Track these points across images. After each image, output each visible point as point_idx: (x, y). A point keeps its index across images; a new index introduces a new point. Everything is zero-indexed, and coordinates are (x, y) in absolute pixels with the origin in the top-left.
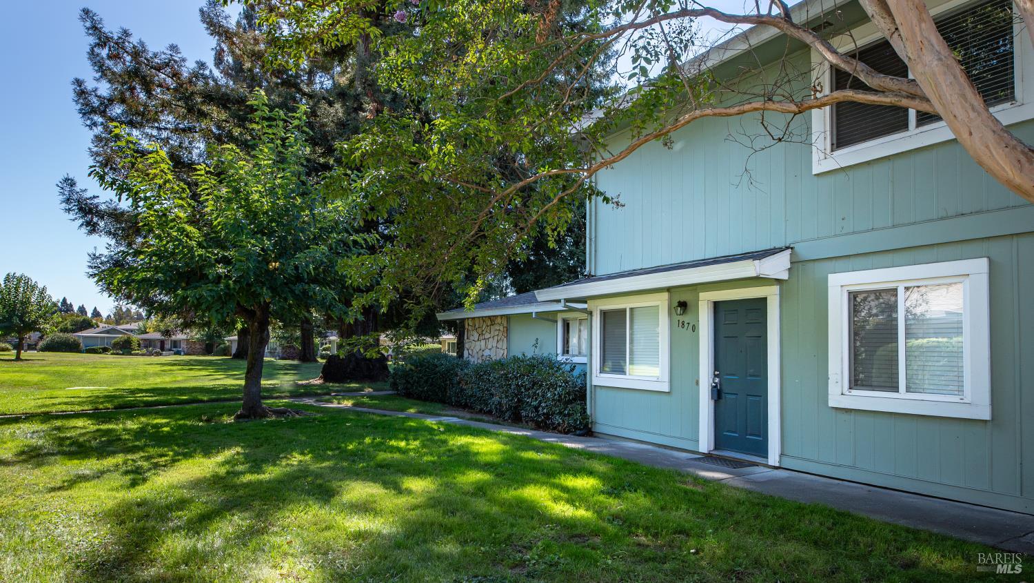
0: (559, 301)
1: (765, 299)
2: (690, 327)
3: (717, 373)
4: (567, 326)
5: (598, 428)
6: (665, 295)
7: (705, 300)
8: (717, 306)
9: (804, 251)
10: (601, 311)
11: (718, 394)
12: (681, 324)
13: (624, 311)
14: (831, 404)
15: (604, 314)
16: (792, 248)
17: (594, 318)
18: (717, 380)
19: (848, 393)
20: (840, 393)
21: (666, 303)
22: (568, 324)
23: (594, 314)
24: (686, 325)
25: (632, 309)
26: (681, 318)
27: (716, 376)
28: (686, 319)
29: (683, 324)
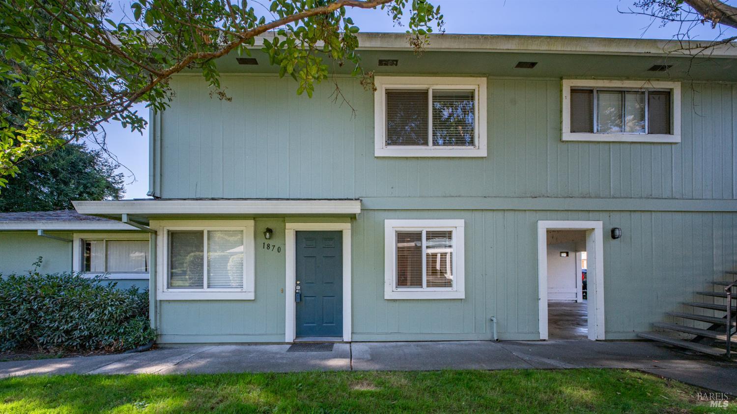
0: (117, 218)
1: (341, 232)
2: (276, 248)
3: (298, 282)
4: (87, 246)
5: (166, 339)
6: (251, 223)
7: (291, 228)
8: (298, 233)
9: (370, 204)
10: (168, 231)
11: (299, 298)
12: (266, 246)
13: (202, 233)
14: (386, 298)
15: (172, 235)
16: (361, 200)
17: (160, 238)
18: (299, 288)
19: (395, 290)
20: (391, 290)
21: (252, 229)
22: (89, 245)
23: (160, 233)
24: (271, 248)
25: (209, 232)
26: (267, 242)
27: (297, 284)
28: (271, 242)
29: (268, 246)
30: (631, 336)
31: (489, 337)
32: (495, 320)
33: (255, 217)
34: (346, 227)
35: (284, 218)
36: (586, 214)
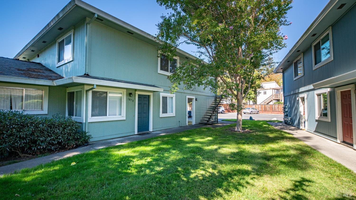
1: (149, 95)
2: (132, 100)
6: (125, 90)
7: (137, 93)
12: (129, 99)
13: (107, 92)
14: (160, 117)
20: (161, 115)
21: (126, 93)
24: (131, 100)
25: (109, 92)
28: (131, 98)
29: (130, 99)
30: (198, 123)
31: (179, 126)
32: (180, 121)
33: (127, 89)
34: (151, 94)
35: (136, 90)
36: (192, 95)
